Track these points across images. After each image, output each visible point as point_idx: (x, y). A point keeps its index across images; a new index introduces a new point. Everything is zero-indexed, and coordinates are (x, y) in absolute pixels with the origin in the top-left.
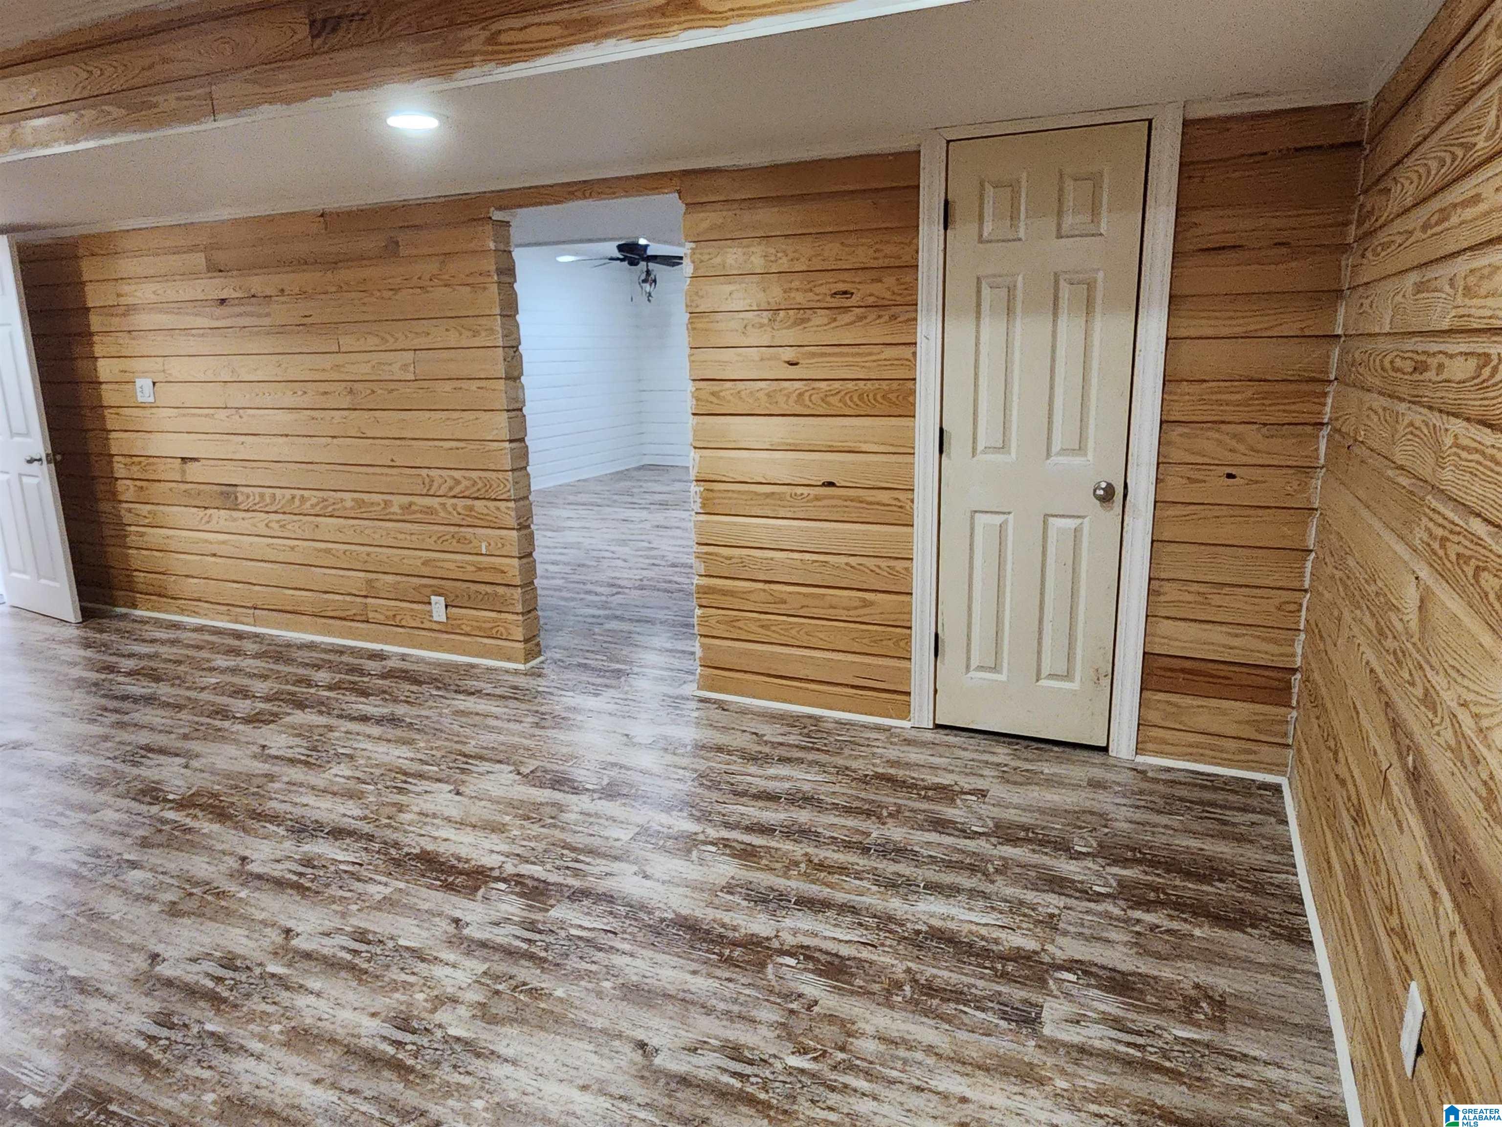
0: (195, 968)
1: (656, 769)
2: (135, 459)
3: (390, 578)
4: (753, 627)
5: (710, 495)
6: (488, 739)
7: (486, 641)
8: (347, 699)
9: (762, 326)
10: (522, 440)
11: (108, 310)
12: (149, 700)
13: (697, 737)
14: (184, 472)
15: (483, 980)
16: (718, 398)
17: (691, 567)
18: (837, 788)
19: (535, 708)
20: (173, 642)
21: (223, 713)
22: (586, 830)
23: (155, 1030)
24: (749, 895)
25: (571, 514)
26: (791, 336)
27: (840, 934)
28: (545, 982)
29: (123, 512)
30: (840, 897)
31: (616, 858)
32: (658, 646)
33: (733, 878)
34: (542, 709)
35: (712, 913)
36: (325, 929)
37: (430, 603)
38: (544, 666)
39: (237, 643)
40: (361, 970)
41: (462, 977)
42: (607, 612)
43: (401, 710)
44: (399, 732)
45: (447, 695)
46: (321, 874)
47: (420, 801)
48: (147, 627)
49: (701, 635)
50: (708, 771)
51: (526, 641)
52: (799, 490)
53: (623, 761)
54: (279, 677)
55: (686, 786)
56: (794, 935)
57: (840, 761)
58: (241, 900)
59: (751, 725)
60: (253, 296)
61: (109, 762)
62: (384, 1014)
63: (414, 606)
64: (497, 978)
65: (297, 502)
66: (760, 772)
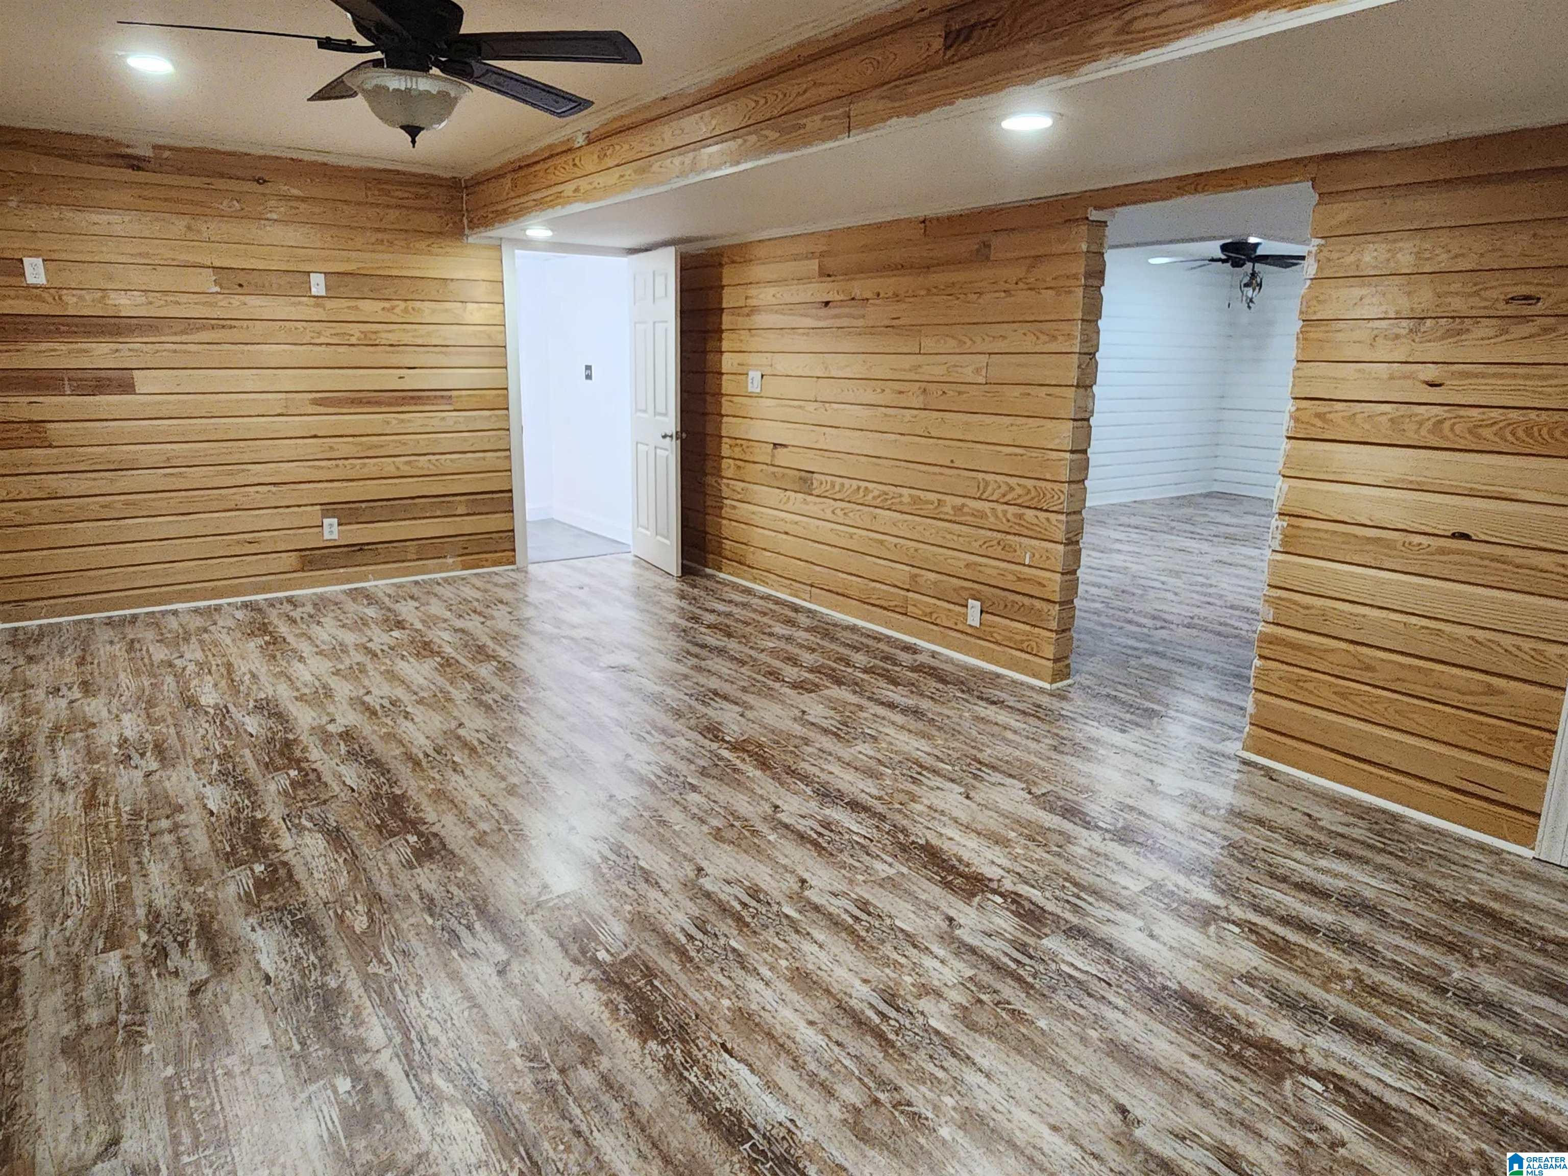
0: (727, 889)
1: (1180, 825)
2: (739, 442)
3: (932, 576)
4: (1326, 693)
5: (1294, 531)
6: (1003, 751)
7: (1018, 654)
8: (879, 684)
9: (1397, 337)
10: (1084, 452)
11: (736, 310)
12: (721, 652)
13: (1234, 802)
14: (773, 456)
15: (968, 985)
16: (1325, 421)
17: (1258, 614)
18: (1410, 905)
19: (1056, 731)
20: (744, 605)
21: (774, 675)
22: (1092, 869)
23: (693, 931)
24: (1273, 994)
25: (1122, 536)
26: (1436, 350)
27: (1386, 1076)
28: (1030, 1009)
29: (724, 488)
30: (1395, 1034)
31: (1121, 907)
32: (1201, 692)
33: (1256, 968)
34: (1063, 733)
35: (1223, 1000)
36: (834, 889)
37: (966, 606)
38: (1070, 689)
39: (793, 614)
40: (859, 936)
41: (949, 976)
42: (1147, 646)
43: (925, 704)
44: (920, 725)
45: (971, 699)
46: (837, 838)
47: (932, 795)
48: (726, 589)
49: (1256, 689)
50: (1242, 843)
51: (1056, 660)
52: (1417, 539)
53: (1141, 805)
54: (824, 652)
55: (1213, 853)
56: (1326, 1057)
57: (1420, 875)
58: (769, 842)
59: (1306, 803)
60: (853, 299)
61: (687, 698)
62: (874, 984)
63: (951, 606)
64: (981, 987)
65: (861, 493)
66: (1309, 860)
